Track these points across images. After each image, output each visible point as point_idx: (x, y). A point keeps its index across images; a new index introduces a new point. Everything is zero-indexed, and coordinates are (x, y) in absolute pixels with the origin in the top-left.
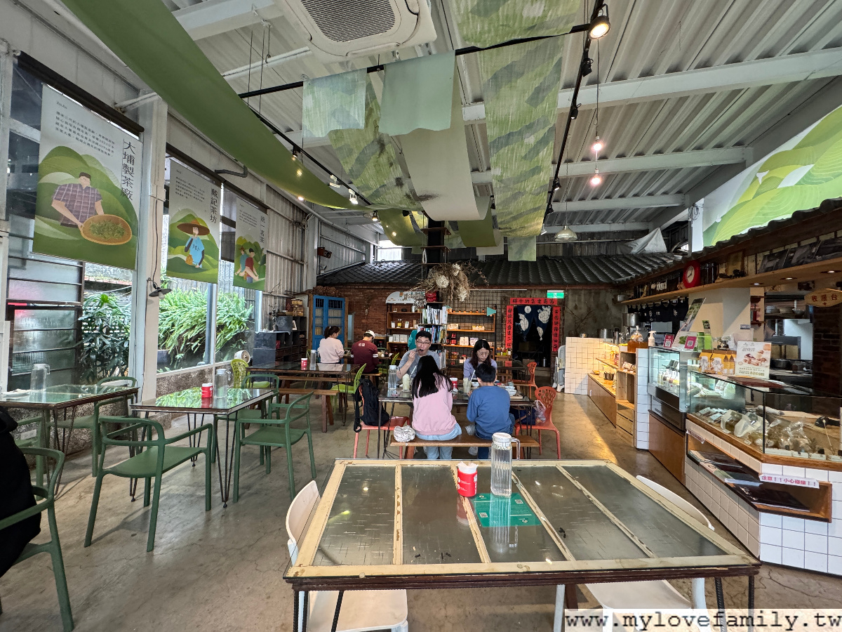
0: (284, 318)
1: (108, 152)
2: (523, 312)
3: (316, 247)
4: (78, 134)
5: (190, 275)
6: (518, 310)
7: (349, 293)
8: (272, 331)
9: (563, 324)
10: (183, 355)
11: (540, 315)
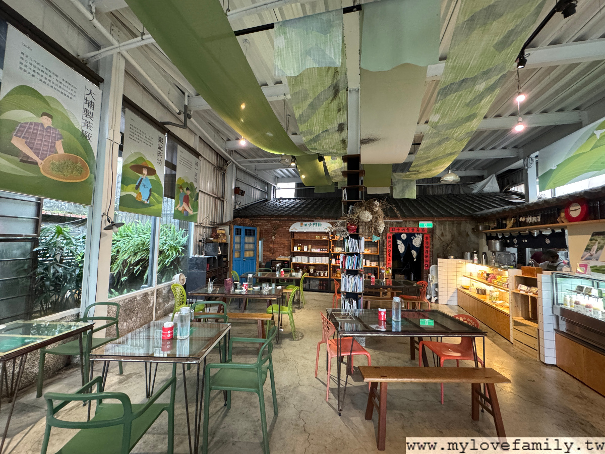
0: (211, 244)
1: (70, 96)
2: (400, 239)
3: (233, 187)
4: (42, 76)
5: (140, 209)
6: (397, 237)
7: (259, 223)
8: (203, 256)
9: (433, 248)
10: (126, 278)
11: (413, 240)
